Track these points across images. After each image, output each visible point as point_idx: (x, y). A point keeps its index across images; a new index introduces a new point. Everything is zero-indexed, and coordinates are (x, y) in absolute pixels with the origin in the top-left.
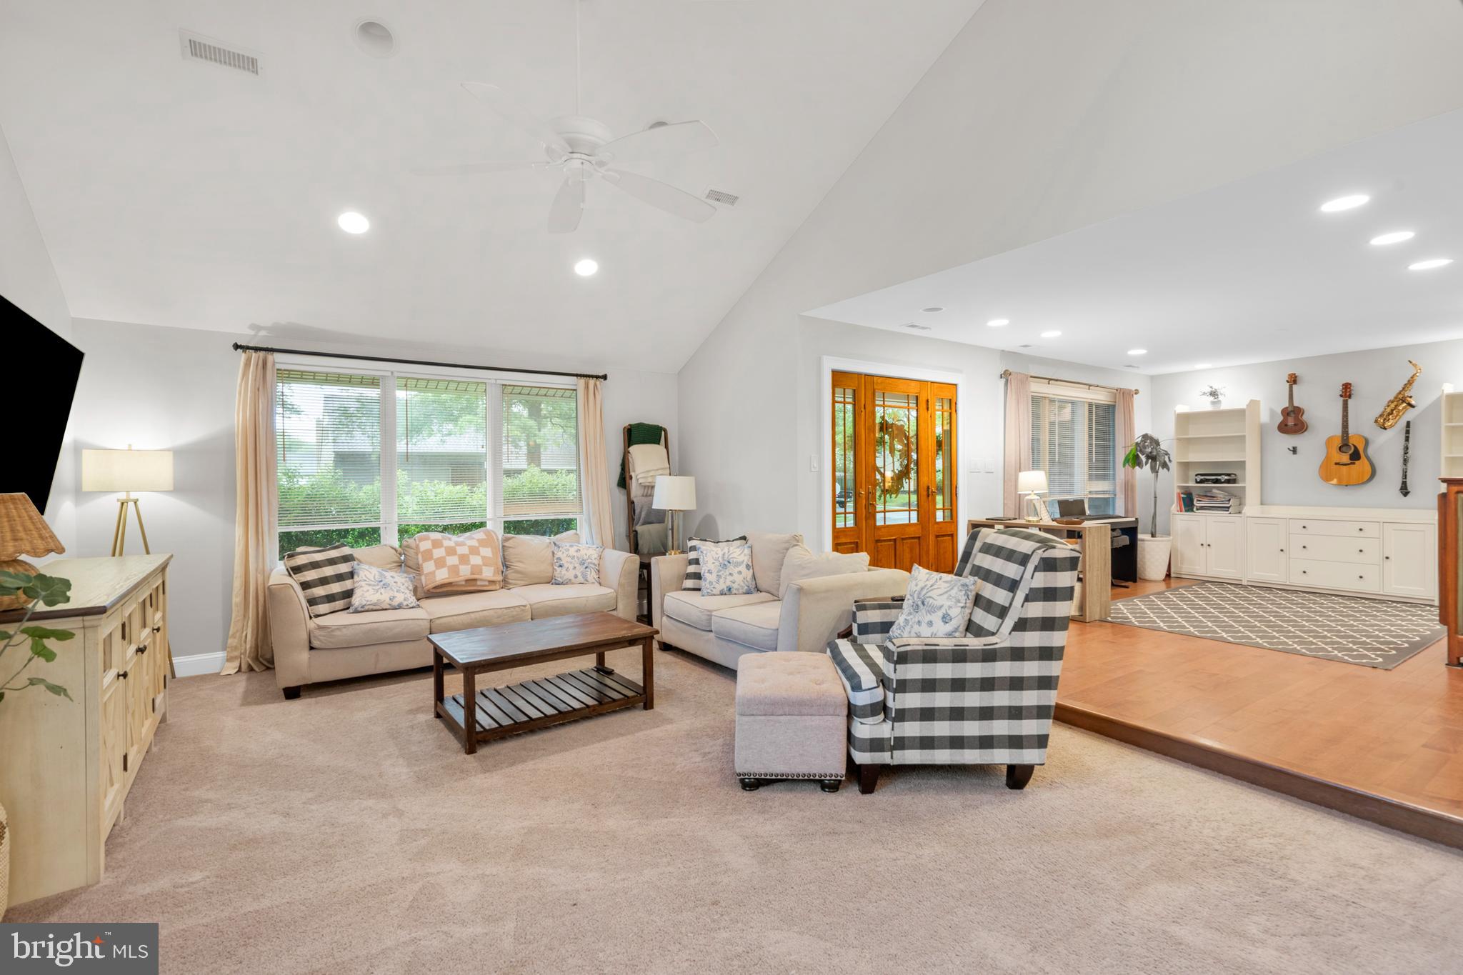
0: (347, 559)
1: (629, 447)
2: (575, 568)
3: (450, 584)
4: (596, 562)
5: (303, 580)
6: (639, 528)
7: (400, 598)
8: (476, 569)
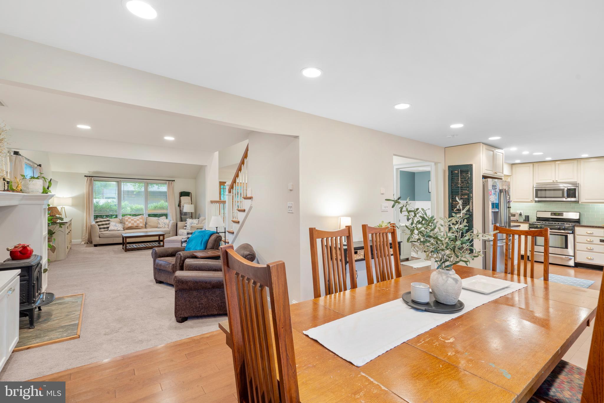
0: (108, 221)
1: (181, 197)
2: (162, 225)
3: (132, 227)
4: (168, 223)
5: (98, 224)
6: (182, 216)
7: (119, 229)
8: (138, 224)
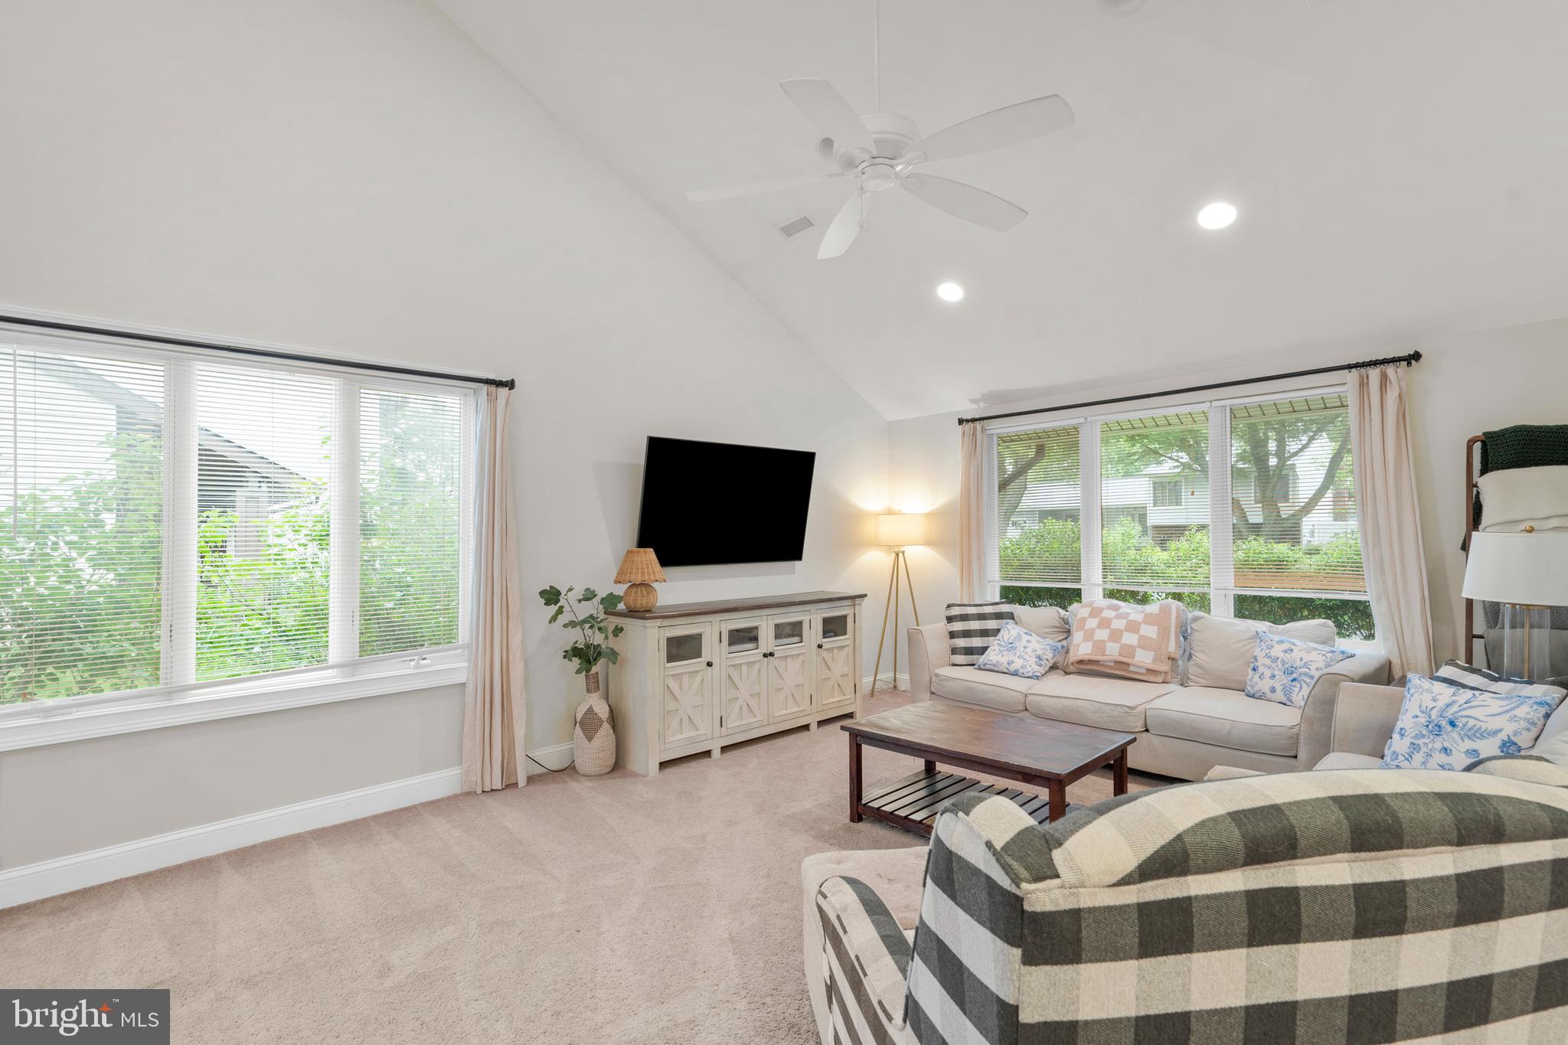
1: (1483, 472)
2: (1273, 676)
3: (1097, 662)
5: (952, 629)
7: (1018, 664)
8: (1130, 650)
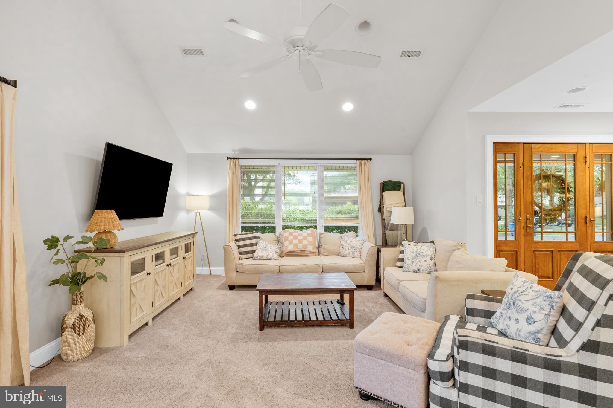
0: (256, 238)
1: (383, 192)
2: (349, 249)
4: (360, 247)
5: (238, 245)
6: (387, 232)
7: (271, 256)
8: (305, 246)
